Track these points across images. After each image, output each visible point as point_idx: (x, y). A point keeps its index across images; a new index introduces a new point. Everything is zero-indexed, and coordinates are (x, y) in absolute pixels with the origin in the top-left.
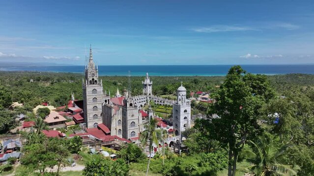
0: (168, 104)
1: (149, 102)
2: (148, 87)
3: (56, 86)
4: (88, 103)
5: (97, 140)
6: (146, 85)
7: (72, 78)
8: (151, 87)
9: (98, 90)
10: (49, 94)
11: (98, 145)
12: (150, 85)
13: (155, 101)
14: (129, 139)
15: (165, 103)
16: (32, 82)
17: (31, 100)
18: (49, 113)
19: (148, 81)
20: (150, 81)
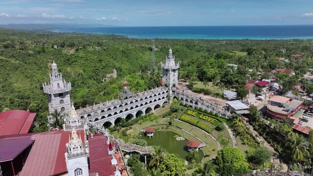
0: (204, 108)
1: (172, 98)
2: (172, 73)
3: (81, 54)
6: (167, 70)
7: (99, 44)
8: (176, 74)
10: (72, 62)
12: (174, 71)
13: (182, 99)
15: (199, 106)
16: (55, 49)
19: (171, 64)
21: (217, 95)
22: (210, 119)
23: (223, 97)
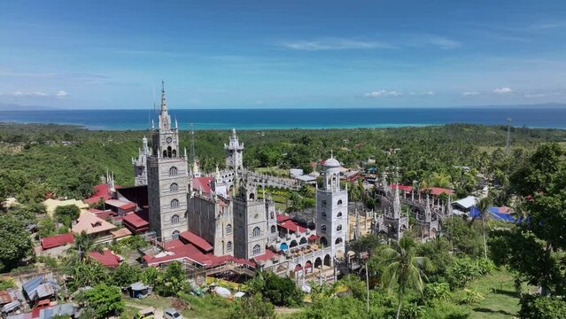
0: (275, 185)
3: (36, 153)
4: (161, 194)
5: (198, 265)
6: (232, 151)
7: (68, 137)
8: (241, 155)
9: (180, 168)
11: (200, 275)
12: (239, 151)
14: (252, 260)
15: (270, 183)
17: (27, 188)
18: (78, 216)
19: (235, 144)
20: (240, 143)
21: (284, 175)
22: (282, 193)
23: (290, 177)
